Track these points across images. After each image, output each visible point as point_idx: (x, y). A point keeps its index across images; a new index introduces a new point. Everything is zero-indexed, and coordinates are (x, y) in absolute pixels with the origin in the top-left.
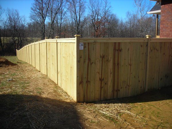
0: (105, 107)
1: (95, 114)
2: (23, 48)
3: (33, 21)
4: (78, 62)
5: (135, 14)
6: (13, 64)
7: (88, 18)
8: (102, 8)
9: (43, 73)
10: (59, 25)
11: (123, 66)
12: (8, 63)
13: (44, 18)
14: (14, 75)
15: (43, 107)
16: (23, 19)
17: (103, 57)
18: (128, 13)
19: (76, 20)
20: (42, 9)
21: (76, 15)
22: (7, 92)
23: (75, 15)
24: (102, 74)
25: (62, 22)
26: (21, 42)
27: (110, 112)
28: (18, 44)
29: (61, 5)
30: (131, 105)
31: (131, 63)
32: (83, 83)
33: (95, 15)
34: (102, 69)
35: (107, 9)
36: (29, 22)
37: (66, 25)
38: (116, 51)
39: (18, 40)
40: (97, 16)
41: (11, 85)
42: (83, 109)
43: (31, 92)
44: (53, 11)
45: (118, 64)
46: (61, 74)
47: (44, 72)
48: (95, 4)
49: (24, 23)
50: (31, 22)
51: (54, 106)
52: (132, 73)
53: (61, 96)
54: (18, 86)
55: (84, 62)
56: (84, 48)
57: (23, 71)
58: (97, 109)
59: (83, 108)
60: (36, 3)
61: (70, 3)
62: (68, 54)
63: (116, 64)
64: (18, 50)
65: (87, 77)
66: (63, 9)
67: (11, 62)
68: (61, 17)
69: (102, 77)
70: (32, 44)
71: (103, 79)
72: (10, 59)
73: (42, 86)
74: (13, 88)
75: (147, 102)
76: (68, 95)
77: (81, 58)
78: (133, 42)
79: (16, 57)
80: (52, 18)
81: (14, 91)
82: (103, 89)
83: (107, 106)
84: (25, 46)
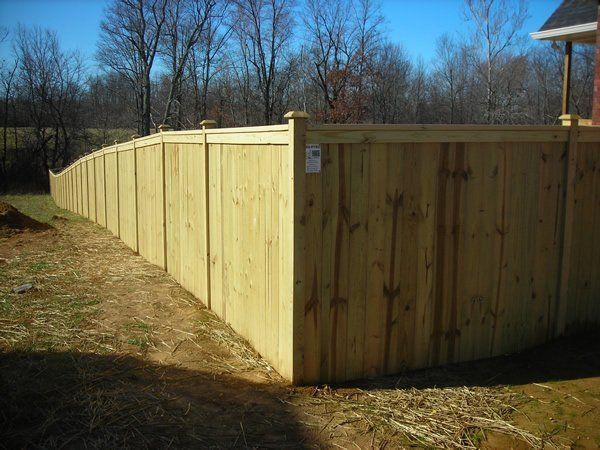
0: (411, 405)
1: (376, 440)
2: (73, 166)
3: (109, 69)
4: (301, 221)
5: (469, 43)
6: (37, 226)
7: (304, 59)
8: (350, 24)
9: (152, 260)
10: (200, 83)
11: (473, 236)
12: (17, 222)
13: (146, 58)
14: (40, 269)
15: (160, 412)
16: (72, 63)
17: (397, 202)
18: (444, 43)
19: (259, 65)
20: (139, 27)
21: (260, 49)
22: (11, 343)
23: (257, 49)
24: (392, 271)
25: (210, 75)
26: (67, 143)
27: (431, 426)
28: (55, 151)
29: (206, 15)
30: (509, 391)
31: (506, 225)
32: (318, 309)
33: (326, 51)
34: (393, 249)
35: (368, 26)
36: (94, 76)
37: (225, 84)
38: (447, 176)
39: (56, 136)
40: (333, 51)
41: (27, 311)
42: (323, 415)
43: (106, 343)
44: (180, 34)
45: (455, 230)
46: (224, 268)
47: (152, 254)
48: (329, 10)
49: (76, 76)
50: (101, 72)
51: (204, 407)
52: (506, 265)
53: (227, 356)
54: (55, 316)
55: (324, 223)
56: (324, 164)
57: (74, 250)
58: (382, 415)
59: (323, 408)
60: (119, 7)
61: (241, 6)
62: (255, 188)
63: (449, 231)
64: (56, 172)
65: (333, 281)
66: (213, 28)
67: (28, 217)
68: (208, 54)
69: (392, 283)
70: (106, 150)
71: (398, 289)
72: (27, 204)
73: (151, 313)
74: (36, 322)
75: (574, 382)
76: (253, 350)
77: (311, 204)
78: (511, 143)
79: (48, 197)
80: (175, 59)
81: (39, 335)
82: (395, 331)
83: (415, 398)
84: (83, 160)
